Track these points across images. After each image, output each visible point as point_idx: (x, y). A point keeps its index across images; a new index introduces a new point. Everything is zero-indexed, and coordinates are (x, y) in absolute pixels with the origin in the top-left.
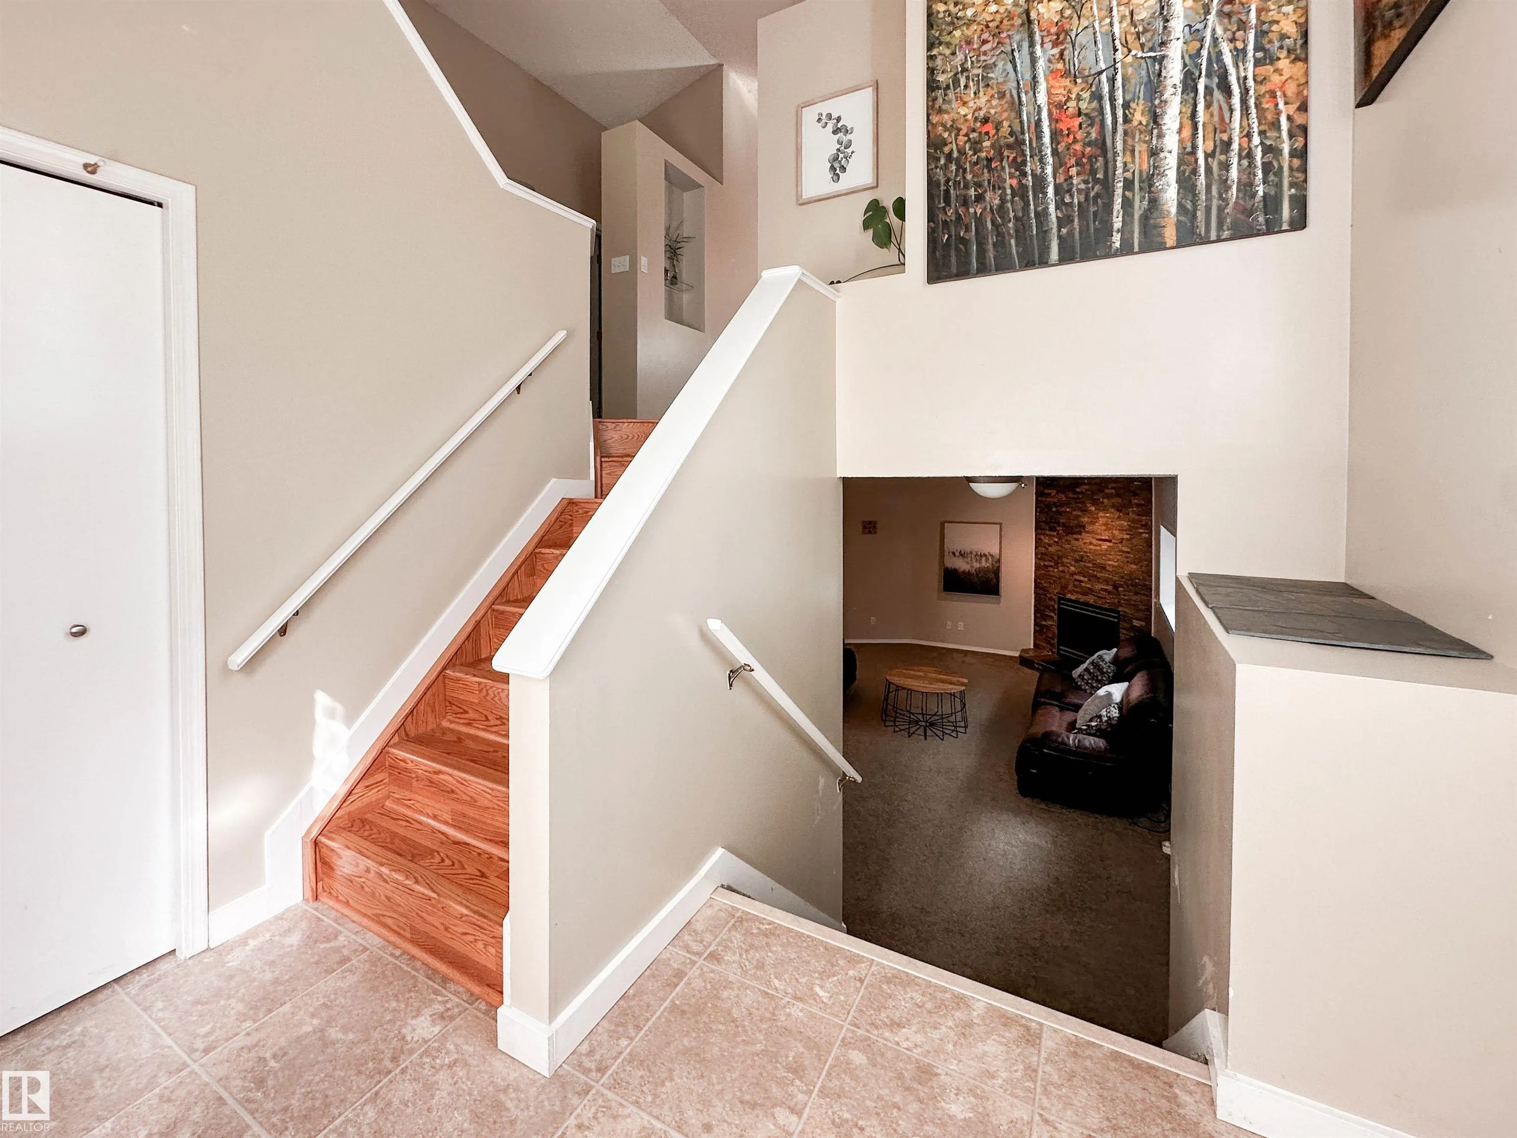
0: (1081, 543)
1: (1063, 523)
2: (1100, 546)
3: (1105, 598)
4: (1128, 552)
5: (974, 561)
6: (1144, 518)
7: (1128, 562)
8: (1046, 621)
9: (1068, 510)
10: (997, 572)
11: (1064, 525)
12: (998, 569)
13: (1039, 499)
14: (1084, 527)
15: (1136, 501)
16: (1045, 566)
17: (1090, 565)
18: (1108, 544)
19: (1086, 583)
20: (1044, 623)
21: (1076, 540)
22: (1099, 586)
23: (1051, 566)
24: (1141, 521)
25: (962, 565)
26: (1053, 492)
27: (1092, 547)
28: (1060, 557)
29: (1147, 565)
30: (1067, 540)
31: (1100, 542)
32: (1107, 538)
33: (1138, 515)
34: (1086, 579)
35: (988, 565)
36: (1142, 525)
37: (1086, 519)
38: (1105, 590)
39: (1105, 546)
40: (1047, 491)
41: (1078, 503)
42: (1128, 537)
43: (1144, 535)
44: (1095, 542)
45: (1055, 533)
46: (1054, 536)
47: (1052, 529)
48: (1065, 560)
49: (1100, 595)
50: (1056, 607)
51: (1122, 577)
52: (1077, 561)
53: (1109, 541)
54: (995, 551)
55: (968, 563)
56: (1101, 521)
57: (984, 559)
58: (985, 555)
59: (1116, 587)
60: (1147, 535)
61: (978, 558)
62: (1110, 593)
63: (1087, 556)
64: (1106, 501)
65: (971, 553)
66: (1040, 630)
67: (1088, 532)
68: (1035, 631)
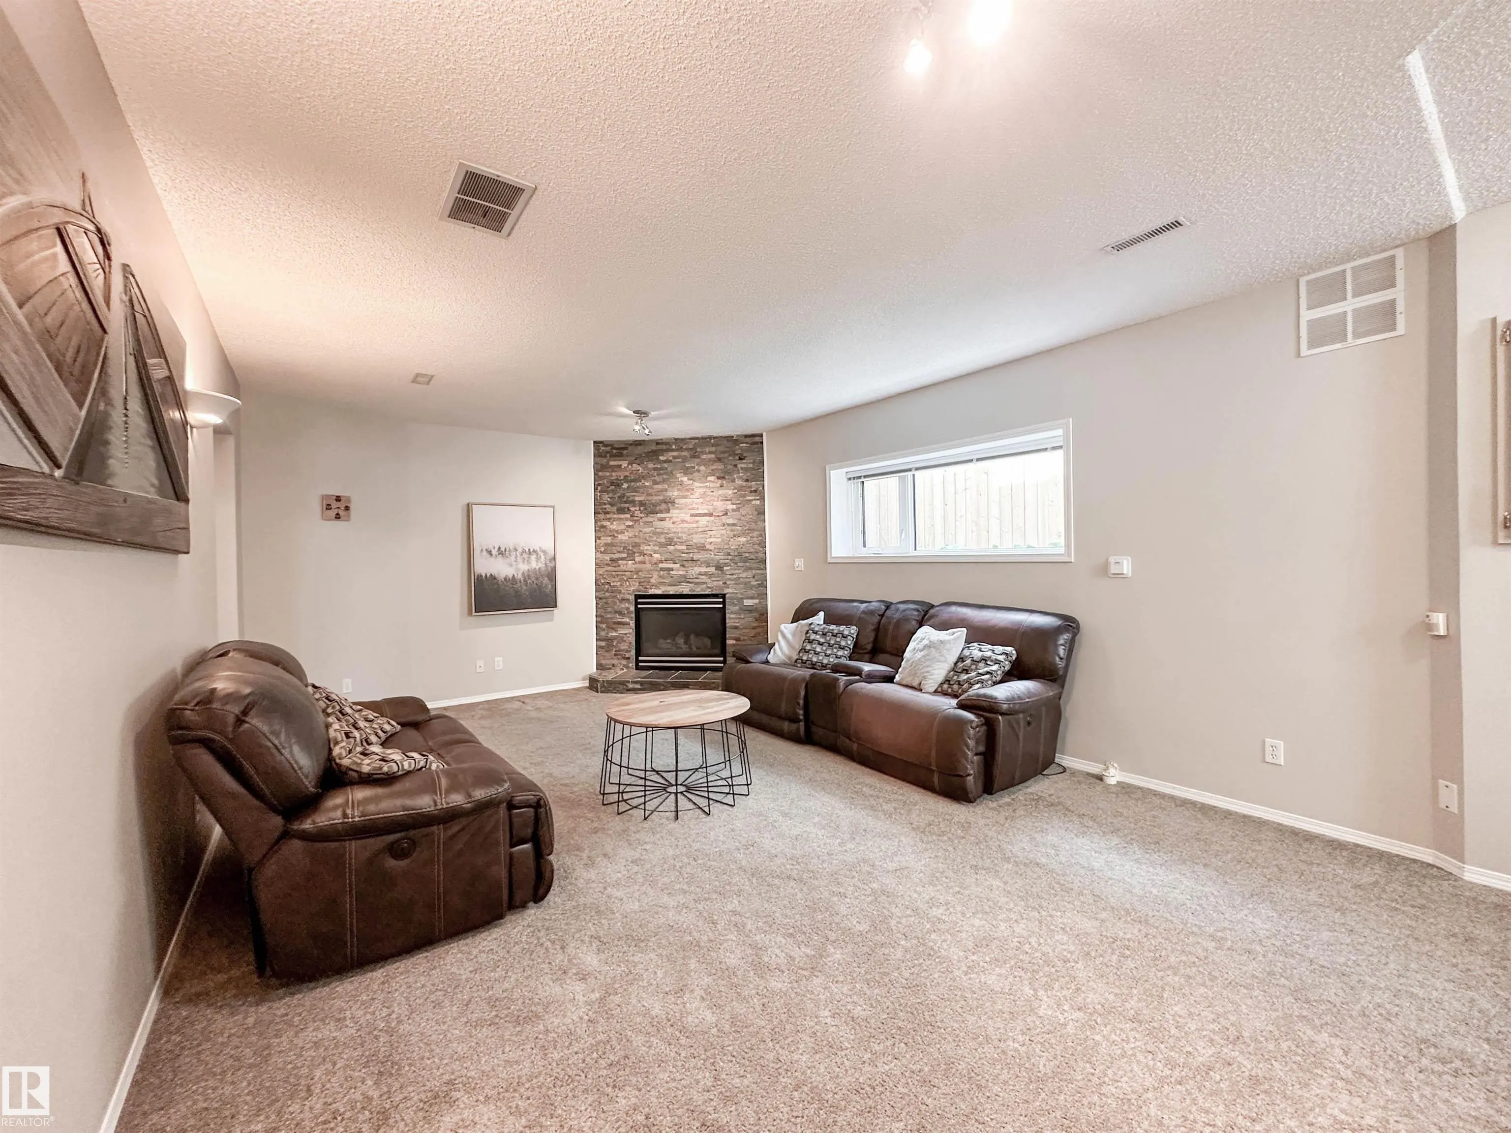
0: (667, 524)
1: (640, 501)
2: (697, 522)
3: (705, 583)
4: (734, 525)
5: (519, 560)
6: (753, 483)
7: (734, 536)
8: (616, 631)
9: (647, 484)
10: (552, 575)
11: (641, 504)
12: (554, 569)
13: (600, 474)
14: (673, 503)
15: (743, 466)
16: (612, 560)
17: (684, 547)
18: (708, 518)
19: (678, 570)
20: (614, 634)
21: (662, 520)
22: (695, 570)
23: (622, 559)
24: (750, 487)
25: (502, 569)
26: (624, 464)
27: (685, 525)
28: (637, 545)
29: (761, 535)
30: (646, 523)
31: (697, 518)
32: (706, 511)
33: (747, 480)
34: (678, 565)
35: (540, 565)
36: (751, 492)
37: (676, 493)
38: (705, 574)
39: (703, 521)
40: (612, 463)
41: (662, 474)
42: (734, 507)
43: (754, 502)
44: (688, 518)
45: (628, 516)
46: (627, 519)
47: (621, 511)
48: (644, 548)
49: (697, 580)
50: (632, 608)
51: (729, 554)
52: (662, 545)
53: (711, 515)
54: (548, 546)
55: (511, 565)
56: (698, 492)
57: (533, 557)
58: (534, 551)
59: (719, 568)
60: (758, 502)
61: (525, 556)
62: (710, 576)
63: (678, 538)
64: (702, 468)
65: (516, 550)
66: (605, 644)
67: (677, 508)
68: (599, 648)
